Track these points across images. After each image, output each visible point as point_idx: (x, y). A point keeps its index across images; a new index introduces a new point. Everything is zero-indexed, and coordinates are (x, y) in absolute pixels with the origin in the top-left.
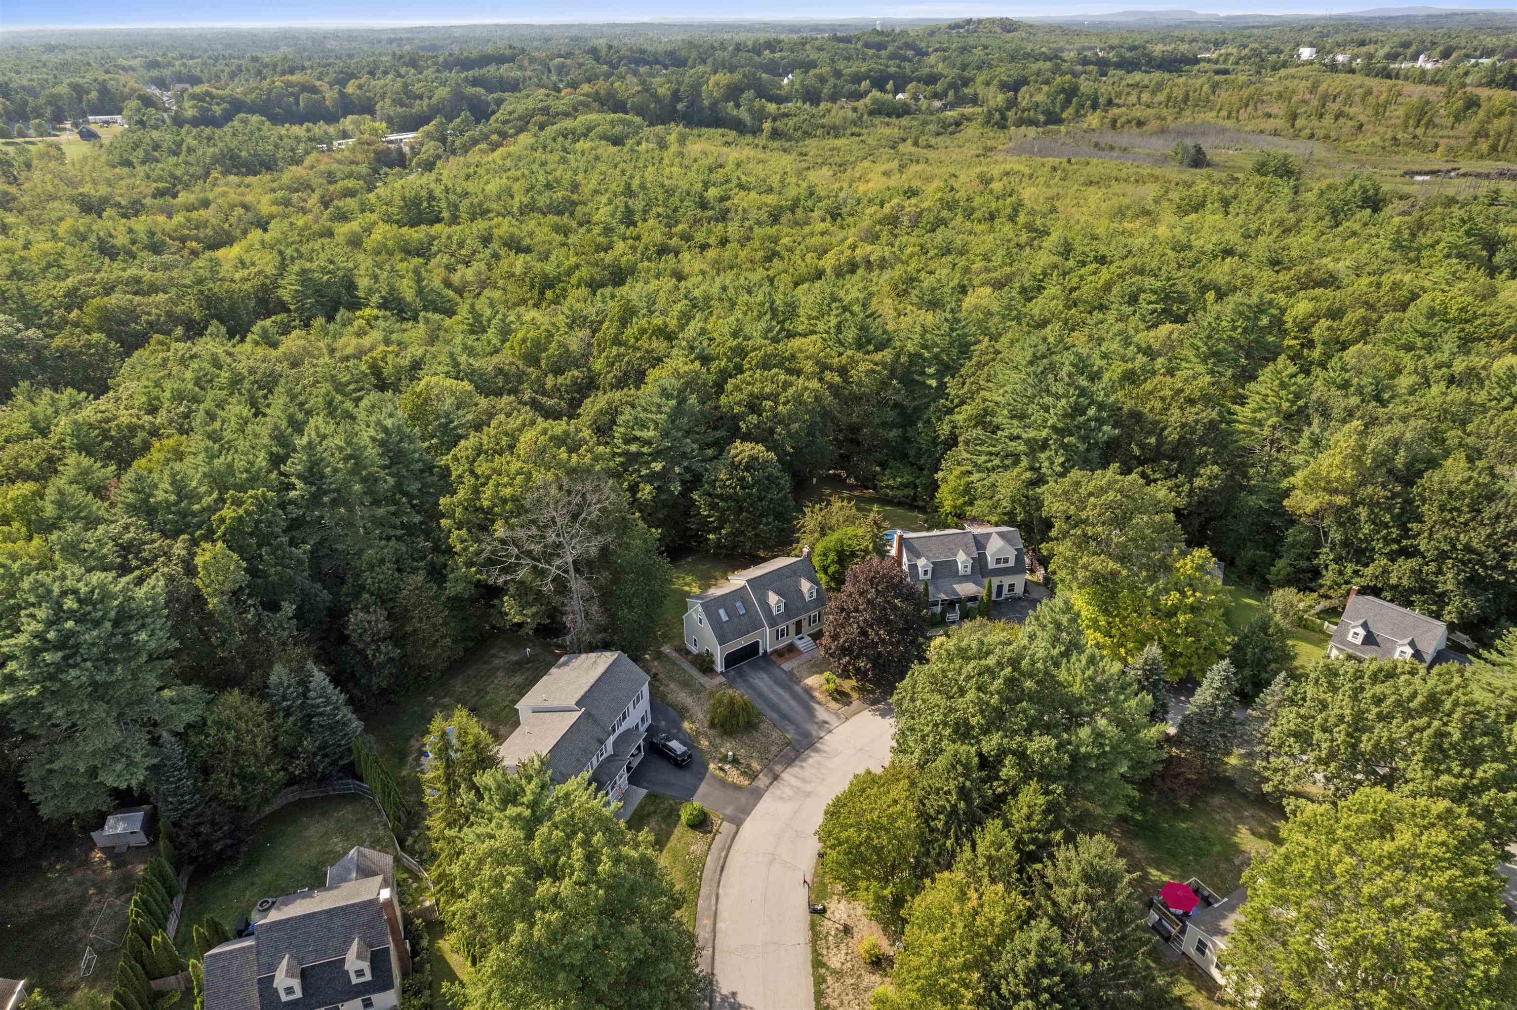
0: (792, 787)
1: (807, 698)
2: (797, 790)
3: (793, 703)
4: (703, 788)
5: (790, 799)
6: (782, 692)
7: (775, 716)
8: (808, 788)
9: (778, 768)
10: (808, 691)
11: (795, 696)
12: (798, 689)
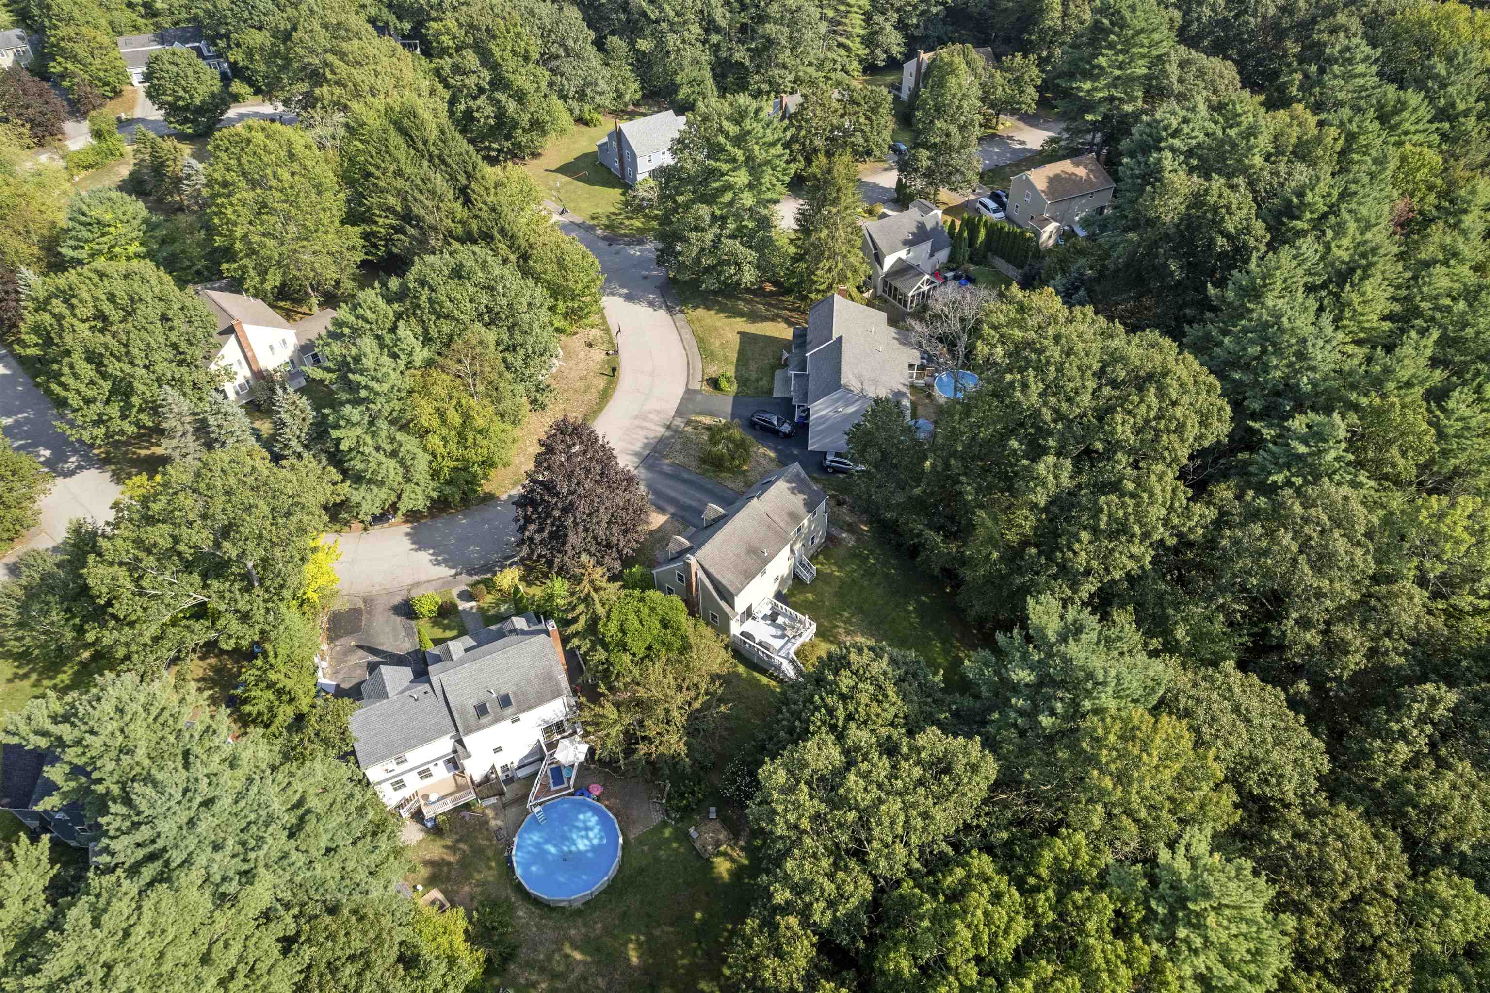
0: (652, 421)
1: (661, 503)
2: (645, 418)
3: (673, 494)
4: (729, 409)
5: (650, 412)
6: (689, 502)
7: (685, 475)
8: (637, 422)
9: (668, 434)
10: (661, 510)
11: (672, 501)
12: (672, 510)
